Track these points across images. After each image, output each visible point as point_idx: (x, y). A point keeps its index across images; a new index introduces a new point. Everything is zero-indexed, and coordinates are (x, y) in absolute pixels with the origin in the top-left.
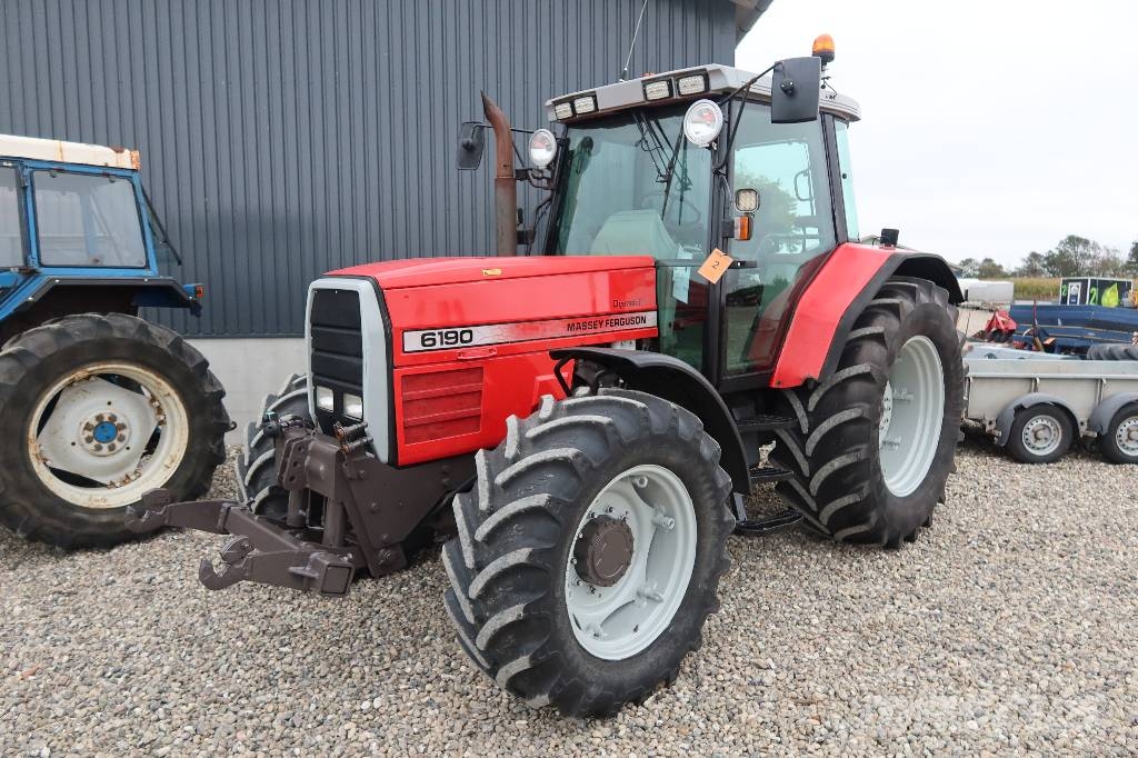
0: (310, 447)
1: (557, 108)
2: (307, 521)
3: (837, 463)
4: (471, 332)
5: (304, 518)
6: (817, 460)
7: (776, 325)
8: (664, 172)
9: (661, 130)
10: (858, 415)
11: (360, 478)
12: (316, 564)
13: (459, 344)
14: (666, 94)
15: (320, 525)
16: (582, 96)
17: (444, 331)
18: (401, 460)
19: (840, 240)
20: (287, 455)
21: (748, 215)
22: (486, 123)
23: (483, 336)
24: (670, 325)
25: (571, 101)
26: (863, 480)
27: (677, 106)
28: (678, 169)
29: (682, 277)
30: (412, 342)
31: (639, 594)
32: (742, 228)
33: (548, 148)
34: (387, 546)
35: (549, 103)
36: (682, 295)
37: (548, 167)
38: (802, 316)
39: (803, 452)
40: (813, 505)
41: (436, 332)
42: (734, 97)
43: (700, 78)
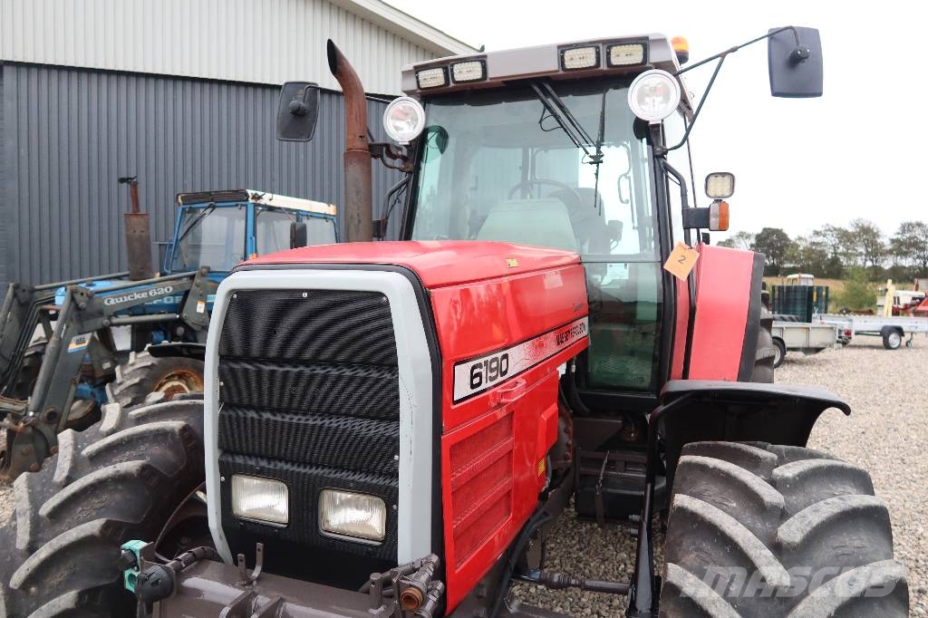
1: (420, 74)
4: (507, 357)
13: (499, 379)
14: (592, 62)
17: (489, 359)
23: (515, 362)
25: (445, 66)
32: (722, 217)
33: (414, 120)
41: (482, 361)
43: (640, 48)
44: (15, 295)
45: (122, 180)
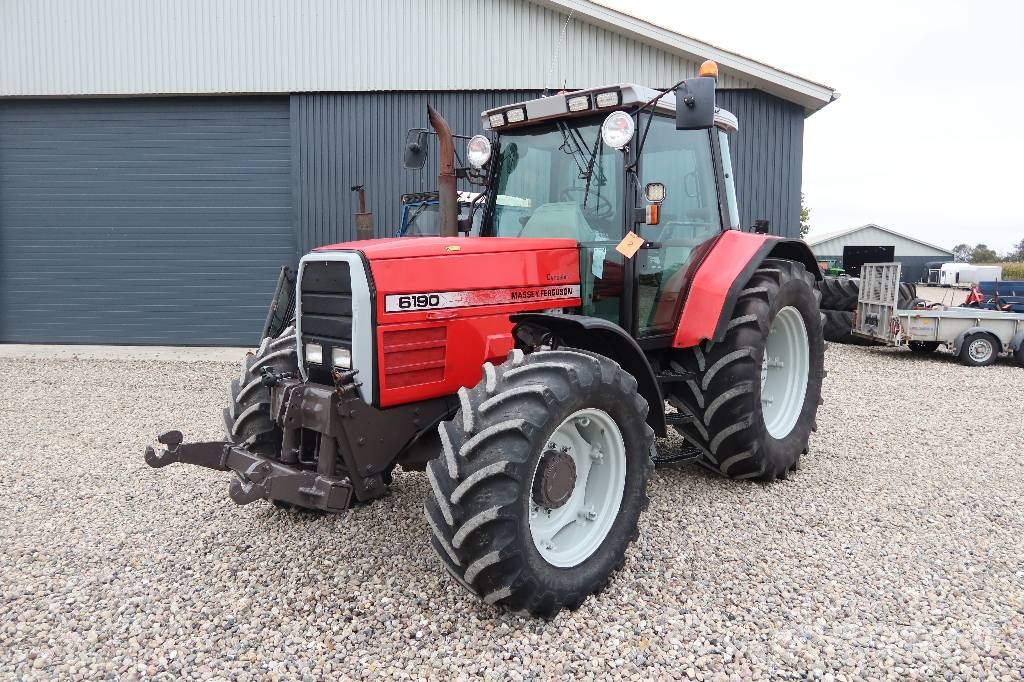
0: (306, 393)
1: (491, 118)
2: (300, 457)
3: (728, 395)
4: (437, 297)
5: (296, 455)
6: (711, 394)
7: (676, 296)
8: (585, 170)
9: (580, 136)
10: (746, 354)
11: (351, 417)
12: (320, 486)
13: (428, 307)
14: (586, 106)
15: (312, 460)
16: (512, 108)
17: (417, 295)
18: (383, 402)
19: (725, 228)
20: (286, 399)
21: (657, 204)
22: (432, 130)
23: (448, 300)
24: (590, 296)
25: (504, 112)
26: (749, 411)
27: (596, 117)
28: (596, 169)
29: (599, 255)
30: (392, 304)
31: (579, 515)
32: (652, 214)
33: (484, 150)
34: (370, 475)
35: (484, 113)
36: (598, 272)
37: (484, 167)
38: (696, 289)
39: (700, 387)
40: (705, 435)
41: (410, 296)
42: (643, 111)
43: (615, 94)
44: (285, 275)
45: (353, 189)
